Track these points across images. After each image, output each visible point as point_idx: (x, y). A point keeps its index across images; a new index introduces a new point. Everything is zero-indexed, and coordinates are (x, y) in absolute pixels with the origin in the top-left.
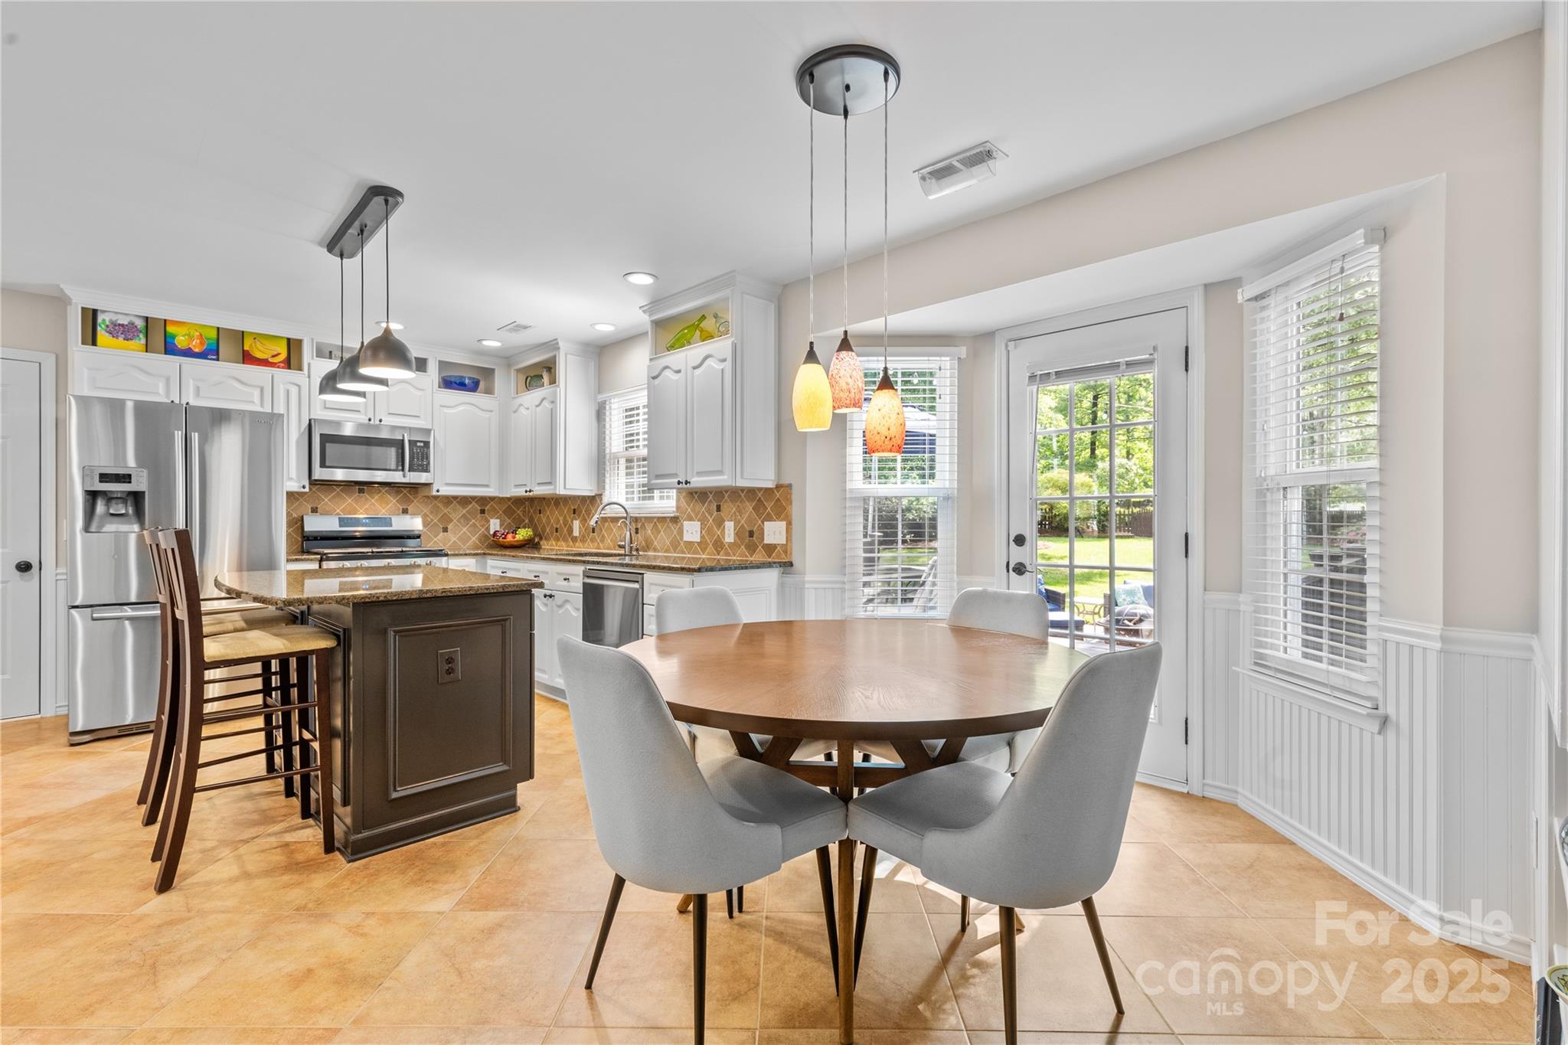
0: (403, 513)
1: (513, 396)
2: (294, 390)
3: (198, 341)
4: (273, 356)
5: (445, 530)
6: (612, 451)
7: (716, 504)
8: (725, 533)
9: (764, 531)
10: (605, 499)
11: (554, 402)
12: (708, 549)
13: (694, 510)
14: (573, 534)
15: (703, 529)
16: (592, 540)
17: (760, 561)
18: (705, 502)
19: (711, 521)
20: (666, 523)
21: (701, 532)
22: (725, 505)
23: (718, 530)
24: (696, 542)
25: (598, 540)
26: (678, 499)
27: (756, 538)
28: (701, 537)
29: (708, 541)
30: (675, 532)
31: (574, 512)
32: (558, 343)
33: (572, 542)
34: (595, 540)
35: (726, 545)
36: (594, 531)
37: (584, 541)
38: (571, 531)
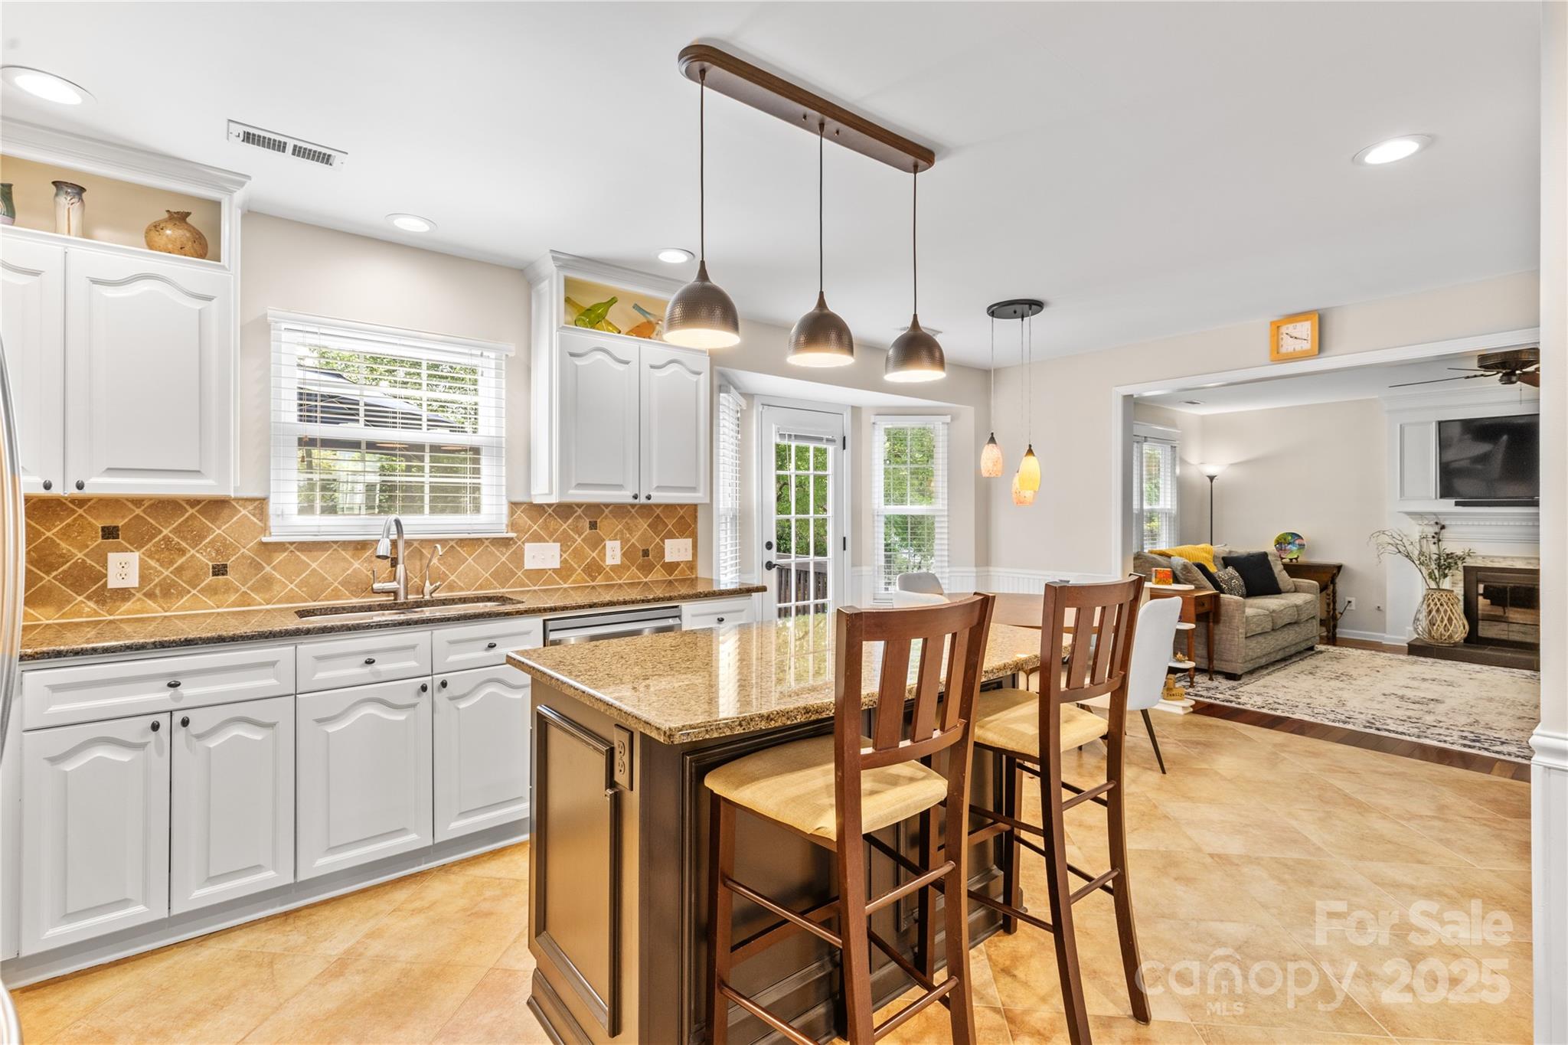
6: (282, 420)
7: (588, 521)
8: (605, 555)
9: (664, 549)
10: (272, 508)
11: (210, 299)
12: (574, 575)
13: (545, 527)
14: (106, 583)
15: (565, 552)
16: (212, 591)
17: (657, 581)
18: (567, 518)
19: (579, 540)
20: (479, 547)
21: (561, 556)
22: (605, 522)
23: (593, 552)
24: (550, 569)
25: (244, 589)
26: (512, 513)
27: (653, 557)
28: (561, 562)
29: (576, 566)
30: (504, 559)
31: (110, 533)
32: (242, 184)
33: (97, 602)
34: (229, 588)
35: (607, 569)
36: (220, 570)
37: (166, 595)
38: (86, 578)
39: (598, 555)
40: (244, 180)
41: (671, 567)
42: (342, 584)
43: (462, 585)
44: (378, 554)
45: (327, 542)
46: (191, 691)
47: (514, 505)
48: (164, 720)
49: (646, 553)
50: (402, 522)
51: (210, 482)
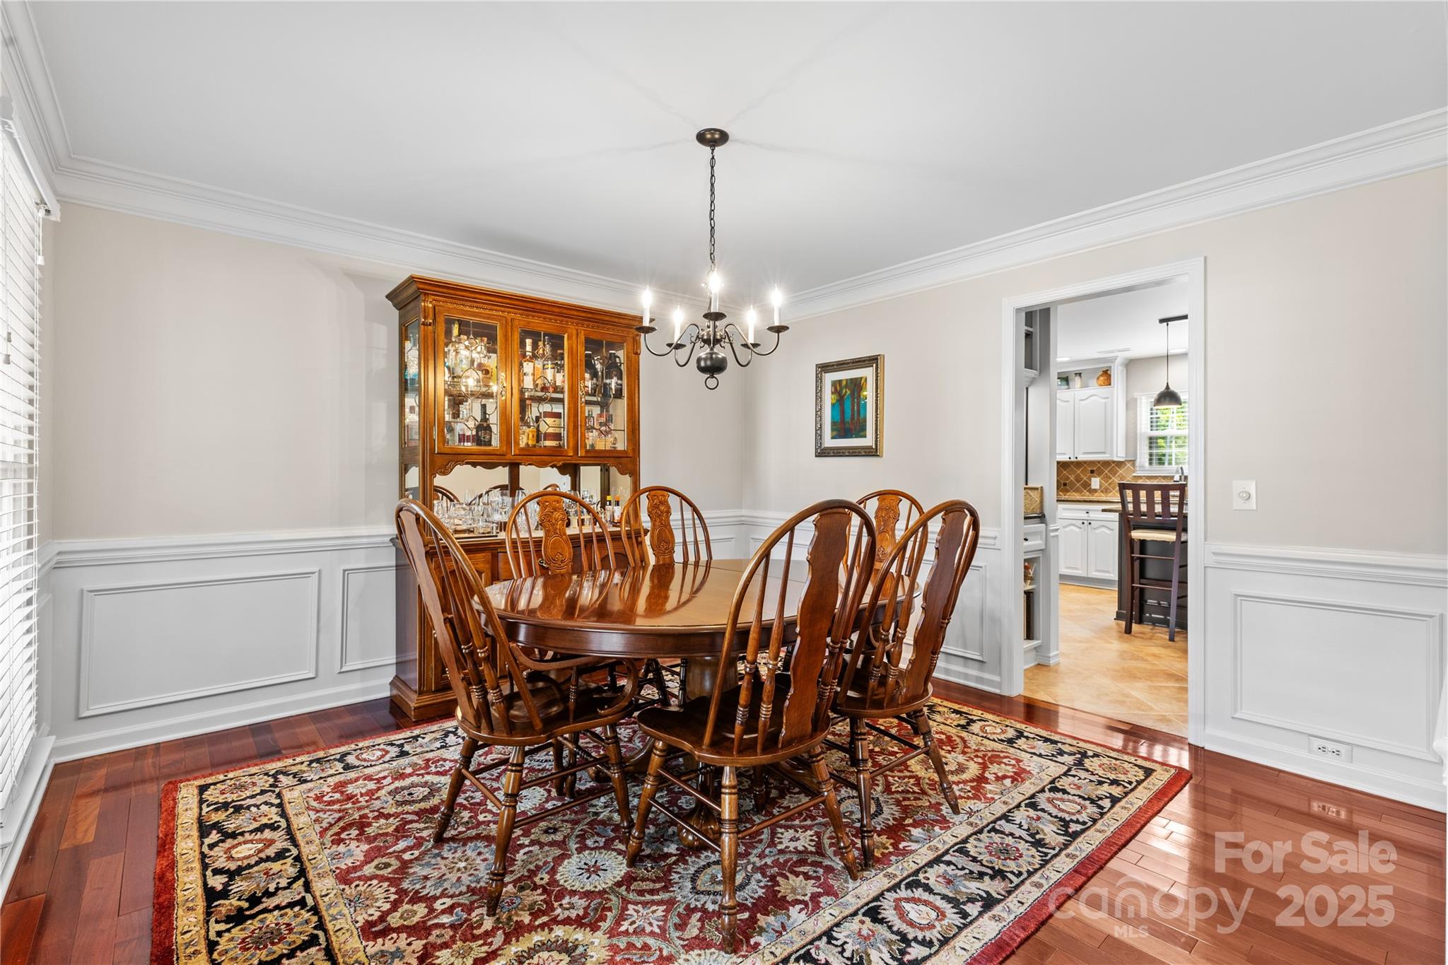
6: (1140, 434)
10: (1137, 463)
11: (1106, 398)
14: (1091, 487)
31: (1092, 472)
32: (1116, 359)
33: (1089, 493)
37: (1106, 492)
38: (1087, 485)
40: (1116, 355)
46: (1092, 515)
48: (1085, 522)
51: (1108, 455)
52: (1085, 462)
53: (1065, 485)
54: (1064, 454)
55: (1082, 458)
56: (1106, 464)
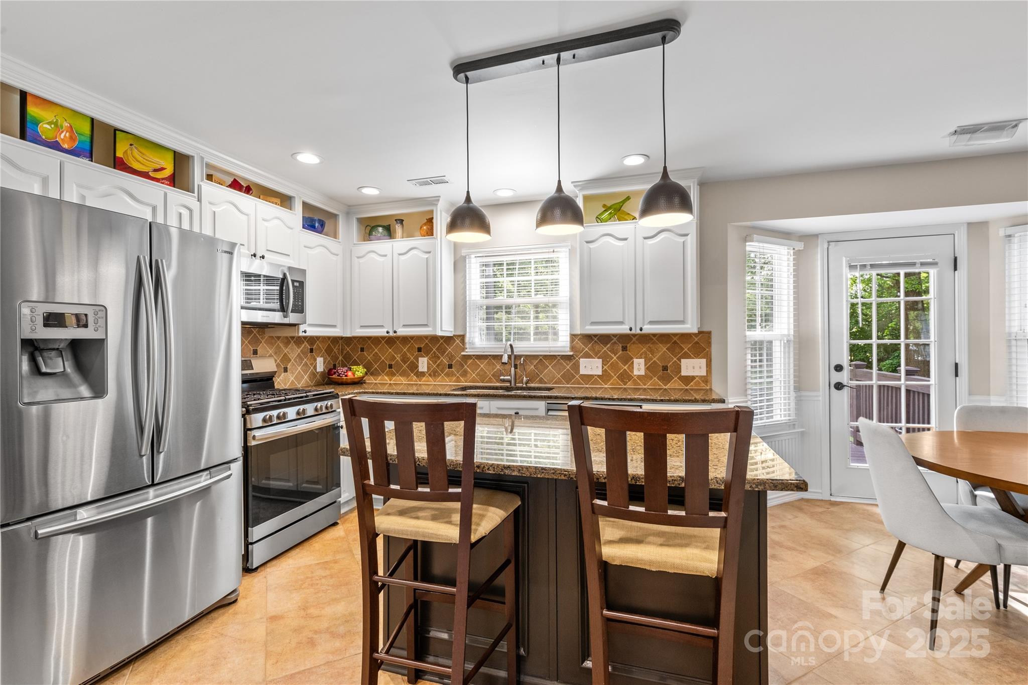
0: (254, 354)
1: (355, 242)
2: (185, 213)
3: (68, 135)
4: (156, 170)
5: (286, 370)
6: (472, 299)
7: (621, 345)
8: (633, 368)
9: (681, 366)
10: (467, 340)
11: (430, 252)
12: (612, 380)
13: (592, 349)
14: (418, 369)
15: (605, 365)
16: (448, 375)
17: (675, 389)
18: (607, 344)
19: (615, 358)
20: (555, 360)
21: (603, 367)
22: (633, 346)
23: (625, 366)
24: (596, 375)
25: (458, 375)
26: (572, 341)
27: (671, 371)
28: (602, 371)
29: (613, 374)
30: (568, 368)
31: (419, 350)
32: (438, 200)
33: (416, 376)
34: (453, 375)
35: (635, 378)
36: (450, 366)
37: (435, 375)
38: (414, 367)
39: (628, 368)
40: (437, 198)
41: (688, 379)
42: (492, 375)
43: (546, 380)
44: (503, 362)
45: (486, 355)
47: (573, 336)
49: (665, 368)
50: (514, 346)
51: (430, 329)
52: (412, 337)
53: (390, 366)
54: (382, 326)
55: (402, 331)
56: (434, 339)
